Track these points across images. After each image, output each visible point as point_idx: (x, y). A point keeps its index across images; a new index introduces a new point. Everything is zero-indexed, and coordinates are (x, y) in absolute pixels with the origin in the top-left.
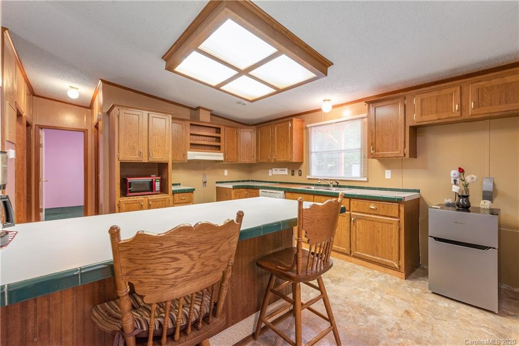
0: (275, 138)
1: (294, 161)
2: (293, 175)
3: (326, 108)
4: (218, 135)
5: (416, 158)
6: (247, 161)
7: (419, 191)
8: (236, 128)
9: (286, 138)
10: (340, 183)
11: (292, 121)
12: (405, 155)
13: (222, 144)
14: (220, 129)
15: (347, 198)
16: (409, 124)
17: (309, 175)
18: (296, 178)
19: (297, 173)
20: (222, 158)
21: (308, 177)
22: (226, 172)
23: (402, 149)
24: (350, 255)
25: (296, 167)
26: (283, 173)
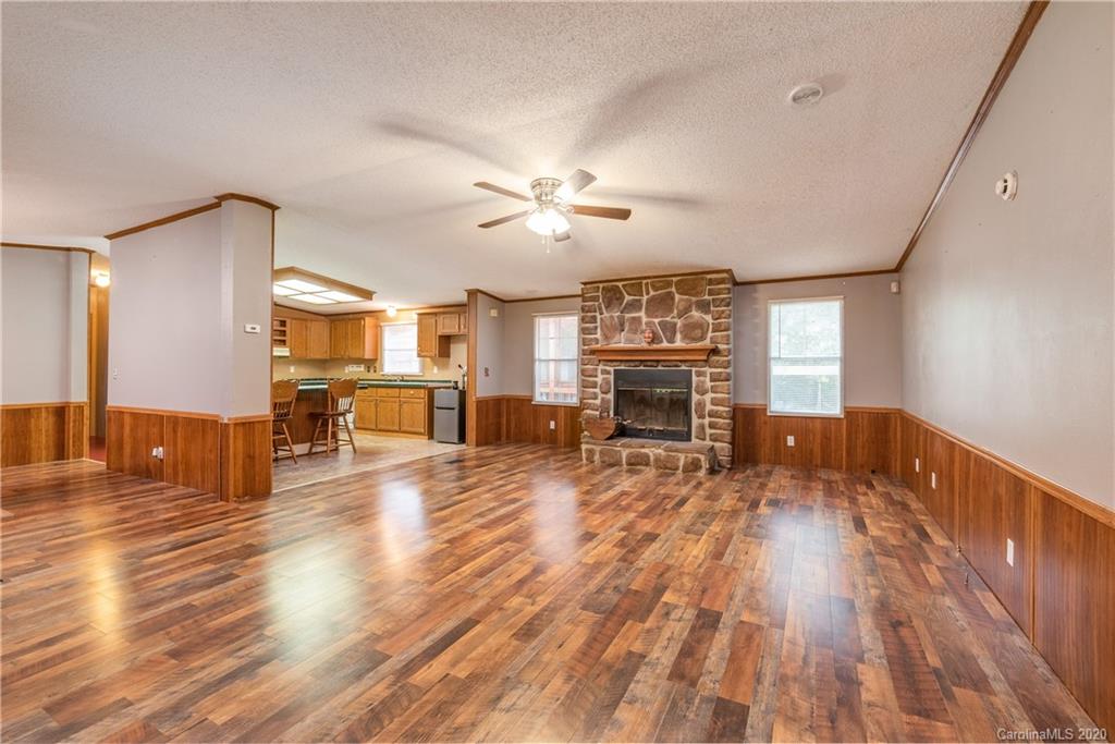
0: (348, 335)
1: (366, 358)
2: (368, 371)
3: (391, 313)
4: (283, 329)
5: (449, 357)
6: (318, 357)
7: (447, 382)
8: (306, 320)
9: (359, 337)
10: (405, 378)
11: (364, 319)
12: (437, 355)
13: (287, 338)
14: (285, 322)
15: (398, 387)
16: (439, 333)
17: (382, 370)
18: (372, 375)
19: (372, 371)
20: (288, 354)
21: (381, 373)
22: (292, 369)
23: (435, 351)
24: (400, 431)
25: (371, 363)
26: (359, 369)
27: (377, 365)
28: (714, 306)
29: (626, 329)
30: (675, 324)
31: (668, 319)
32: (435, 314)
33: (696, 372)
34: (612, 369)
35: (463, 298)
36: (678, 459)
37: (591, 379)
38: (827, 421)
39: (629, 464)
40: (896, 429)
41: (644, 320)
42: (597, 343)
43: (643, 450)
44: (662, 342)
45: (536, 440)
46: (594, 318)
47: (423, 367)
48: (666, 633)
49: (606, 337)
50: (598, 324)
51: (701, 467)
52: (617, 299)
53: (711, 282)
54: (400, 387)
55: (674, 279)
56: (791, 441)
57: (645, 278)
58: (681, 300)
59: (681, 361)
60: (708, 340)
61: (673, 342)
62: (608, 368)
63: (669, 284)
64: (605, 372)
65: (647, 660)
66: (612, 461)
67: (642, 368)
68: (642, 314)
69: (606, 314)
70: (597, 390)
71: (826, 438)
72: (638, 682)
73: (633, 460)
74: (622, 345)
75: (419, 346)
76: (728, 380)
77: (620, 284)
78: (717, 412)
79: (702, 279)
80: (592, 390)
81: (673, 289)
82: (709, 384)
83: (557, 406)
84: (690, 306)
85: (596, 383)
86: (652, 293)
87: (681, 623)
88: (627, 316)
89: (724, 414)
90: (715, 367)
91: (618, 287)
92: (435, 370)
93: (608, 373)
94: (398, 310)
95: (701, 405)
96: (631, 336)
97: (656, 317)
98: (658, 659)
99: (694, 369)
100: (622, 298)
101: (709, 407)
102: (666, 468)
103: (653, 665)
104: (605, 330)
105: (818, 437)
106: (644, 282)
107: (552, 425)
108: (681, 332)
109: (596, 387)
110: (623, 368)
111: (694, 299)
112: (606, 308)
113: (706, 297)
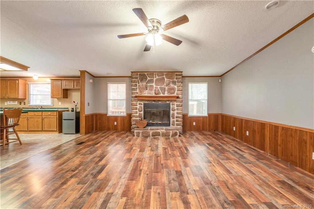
0: (8, 87)
1: (19, 98)
2: (20, 104)
3: (35, 78)
5: (67, 98)
7: (68, 108)
10: (43, 107)
11: (18, 80)
12: (61, 97)
15: (41, 111)
17: (29, 104)
18: (22, 106)
19: (23, 104)
21: (28, 105)
23: (61, 95)
24: (42, 131)
25: (21, 101)
26: (15, 103)
27: (26, 101)
28: (178, 83)
29: (148, 89)
30: (165, 88)
31: (163, 86)
32: (61, 80)
33: (172, 104)
34: (143, 103)
35: (78, 74)
36: (170, 133)
37: (135, 106)
38: (203, 117)
39: (153, 136)
40: (220, 118)
41: (154, 86)
42: (137, 94)
43: (158, 131)
44: (161, 94)
45: (109, 129)
46: (136, 85)
47: (53, 102)
48: (120, 183)
49: (141, 92)
50: (138, 87)
51: (177, 134)
52: (145, 79)
53: (177, 75)
54: (42, 111)
55: (165, 73)
56: (194, 124)
57: (155, 72)
58: (167, 80)
59: (167, 100)
60: (176, 93)
61: (165, 94)
62: (141, 103)
63: (163, 75)
64: (140, 104)
65: (113, 194)
66: (146, 135)
67: (153, 102)
68: (154, 84)
69: (140, 84)
70: (137, 110)
71: (203, 122)
72: (111, 202)
73: (154, 135)
74: (146, 95)
75: (51, 93)
76: (182, 106)
77: (146, 73)
78: (178, 116)
79: (174, 74)
80: (135, 110)
81: (164, 77)
82: (176, 108)
83: (117, 116)
84: (170, 82)
85: (137, 108)
86: (157, 77)
87: (125, 179)
88: (148, 84)
89: (181, 117)
90: (178, 102)
91: (145, 74)
92: (60, 103)
93: (142, 104)
94: (39, 77)
95: (173, 114)
96: (150, 92)
97: (159, 86)
98: (117, 193)
99: (171, 103)
100: (146, 78)
101: (176, 115)
102: (166, 136)
103: (115, 195)
104: (140, 89)
105: (201, 122)
106: (155, 73)
107: (115, 123)
108: (167, 91)
109: (137, 109)
110: (147, 102)
111: (171, 80)
112: (141, 81)
113: (175, 80)
